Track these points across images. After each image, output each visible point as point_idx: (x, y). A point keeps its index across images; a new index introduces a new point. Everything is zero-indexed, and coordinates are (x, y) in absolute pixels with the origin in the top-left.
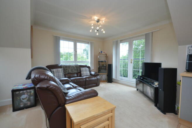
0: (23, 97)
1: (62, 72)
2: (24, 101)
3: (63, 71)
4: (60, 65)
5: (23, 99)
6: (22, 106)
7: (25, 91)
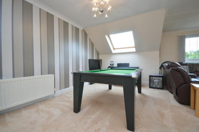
0: (156, 81)
1: (187, 69)
2: (156, 83)
3: (189, 69)
4: (185, 63)
5: (156, 82)
6: (154, 86)
7: (156, 78)
